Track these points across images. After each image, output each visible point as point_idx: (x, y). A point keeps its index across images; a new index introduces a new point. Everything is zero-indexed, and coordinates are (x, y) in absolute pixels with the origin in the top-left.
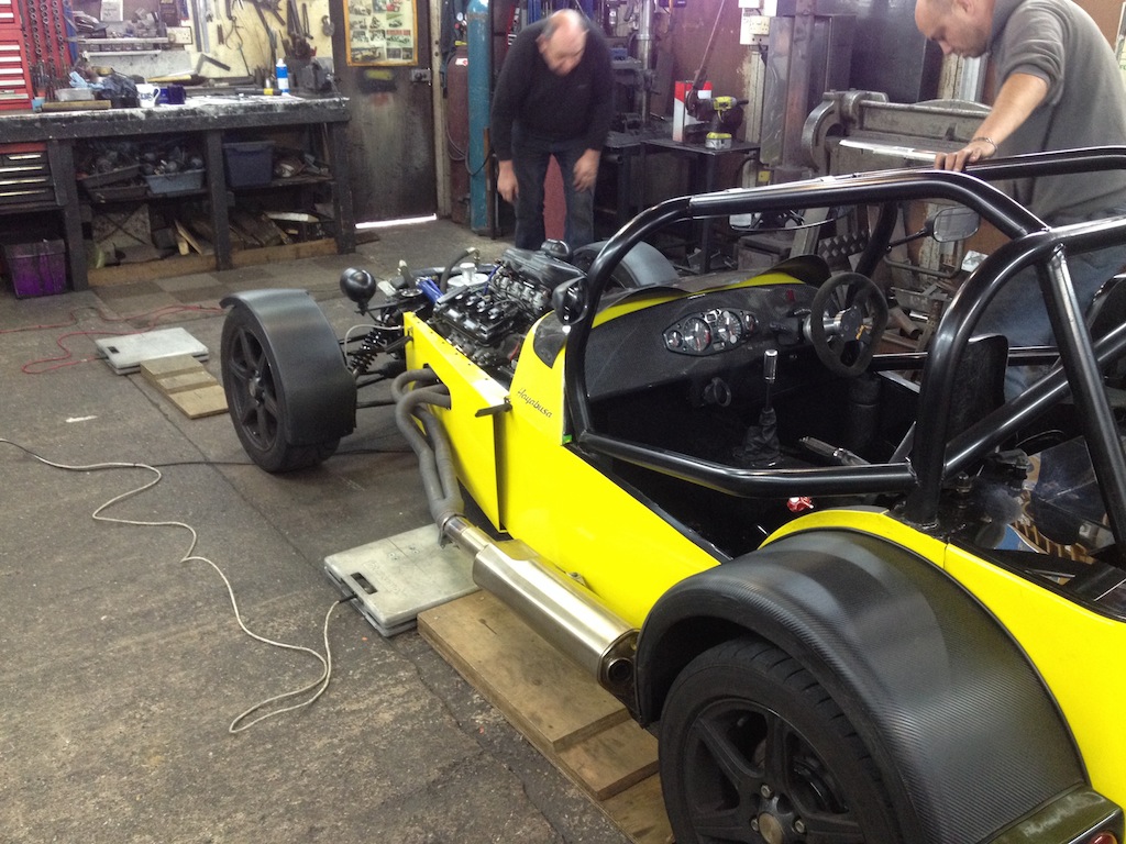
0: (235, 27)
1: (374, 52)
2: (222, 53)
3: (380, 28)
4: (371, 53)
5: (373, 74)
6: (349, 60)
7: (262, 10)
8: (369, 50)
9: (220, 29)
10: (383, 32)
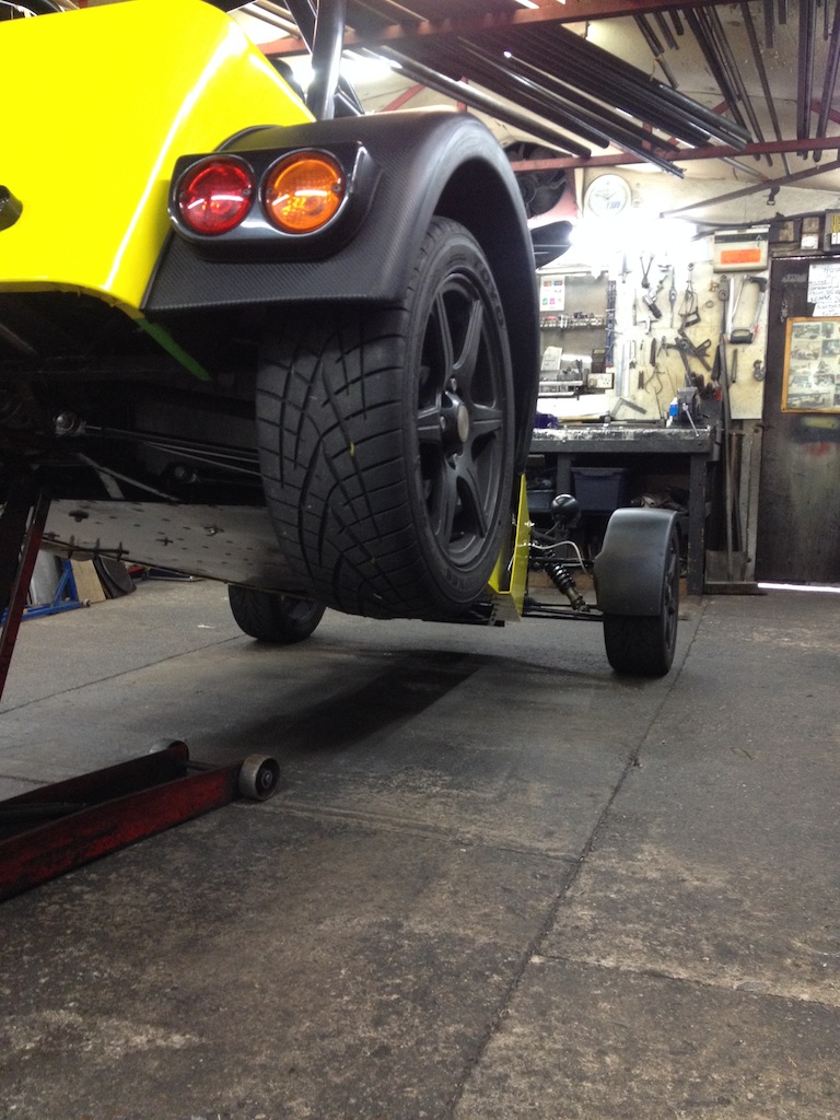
0: (657, 373)
1: (817, 399)
2: (642, 398)
3: (830, 372)
4: (813, 399)
5: (812, 422)
6: (784, 406)
7: (688, 357)
8: (811, 395)
9: (641, 375)
10: (832, 377)
